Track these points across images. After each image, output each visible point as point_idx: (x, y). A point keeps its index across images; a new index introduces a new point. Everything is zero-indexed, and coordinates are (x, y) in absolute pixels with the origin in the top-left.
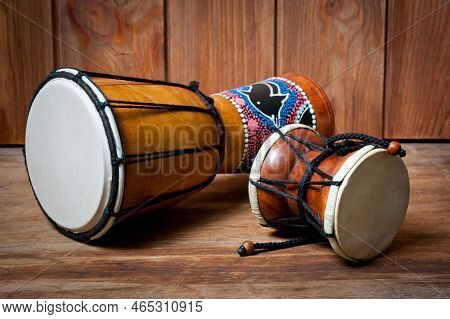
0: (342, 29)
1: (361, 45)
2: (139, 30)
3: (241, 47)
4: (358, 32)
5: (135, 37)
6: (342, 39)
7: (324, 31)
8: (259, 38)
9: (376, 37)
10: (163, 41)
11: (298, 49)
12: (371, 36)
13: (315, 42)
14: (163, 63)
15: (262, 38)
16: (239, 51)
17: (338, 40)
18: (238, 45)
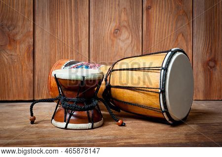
0: (121, 44)
1: (131, 52)
2: (20, 43)
3: (72, 53)
4: (129, 46)
5: (18, 46)
6: (121, 49)
7: (112, 45)
8: (81, 48)
9: (137, 48)
10: (32, 48)
11: (100, 53)
12: (135, 48)
13: (108, 50)
14: (32, 60)
15: (83, 48)
16: (71, 55)
17: (120, 50)
18: (71, 51)
